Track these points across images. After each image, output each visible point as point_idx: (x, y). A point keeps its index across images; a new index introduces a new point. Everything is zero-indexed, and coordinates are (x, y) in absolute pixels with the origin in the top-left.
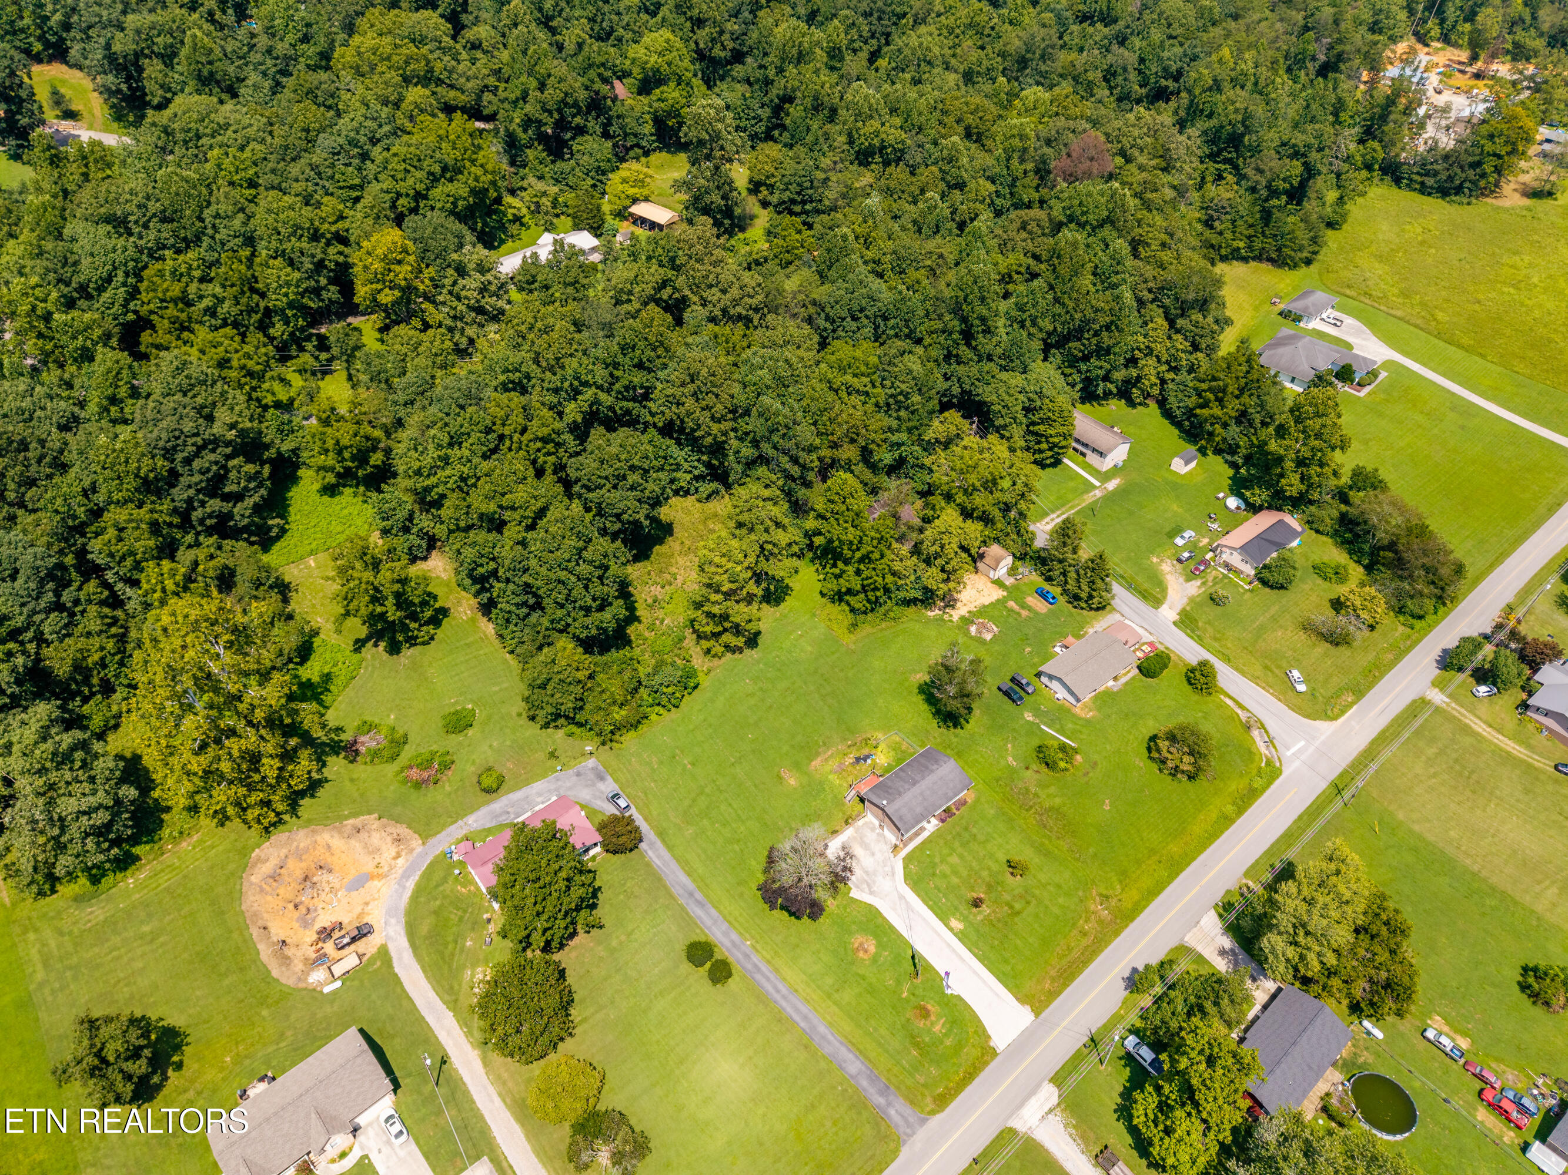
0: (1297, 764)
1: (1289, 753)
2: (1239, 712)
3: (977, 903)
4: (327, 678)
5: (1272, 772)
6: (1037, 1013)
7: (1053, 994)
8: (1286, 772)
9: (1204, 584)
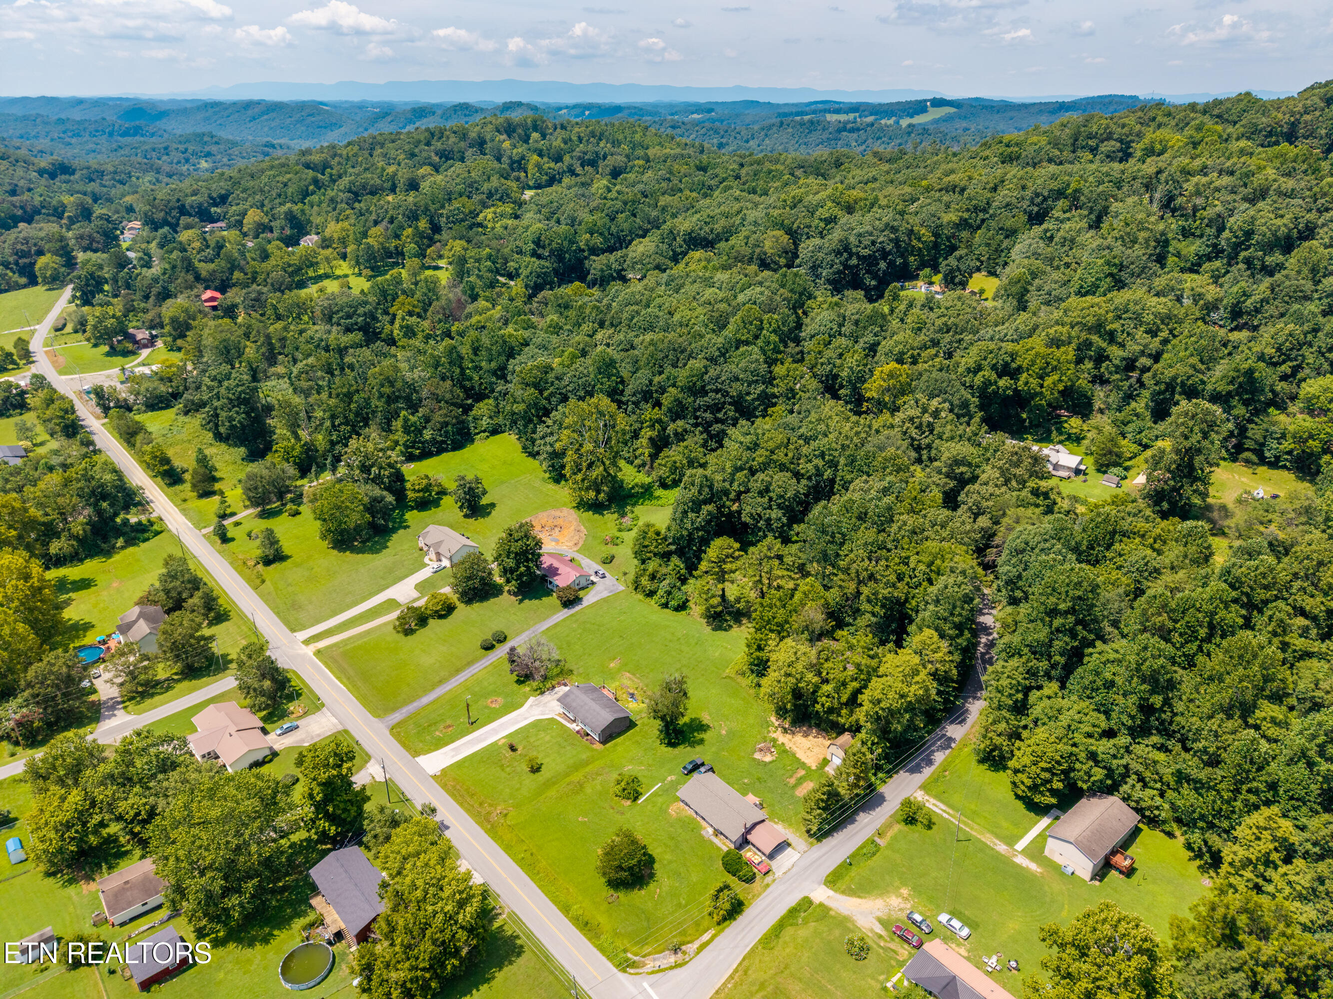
0: (633, 990)
1: (645, 985)
2: (696, 945)
3: (513, 748)
4: (658, 498)
5: (625, 965)
6: (434, 777)
7: (444, 786)
8: (621, 976)
9: (880, 937)
